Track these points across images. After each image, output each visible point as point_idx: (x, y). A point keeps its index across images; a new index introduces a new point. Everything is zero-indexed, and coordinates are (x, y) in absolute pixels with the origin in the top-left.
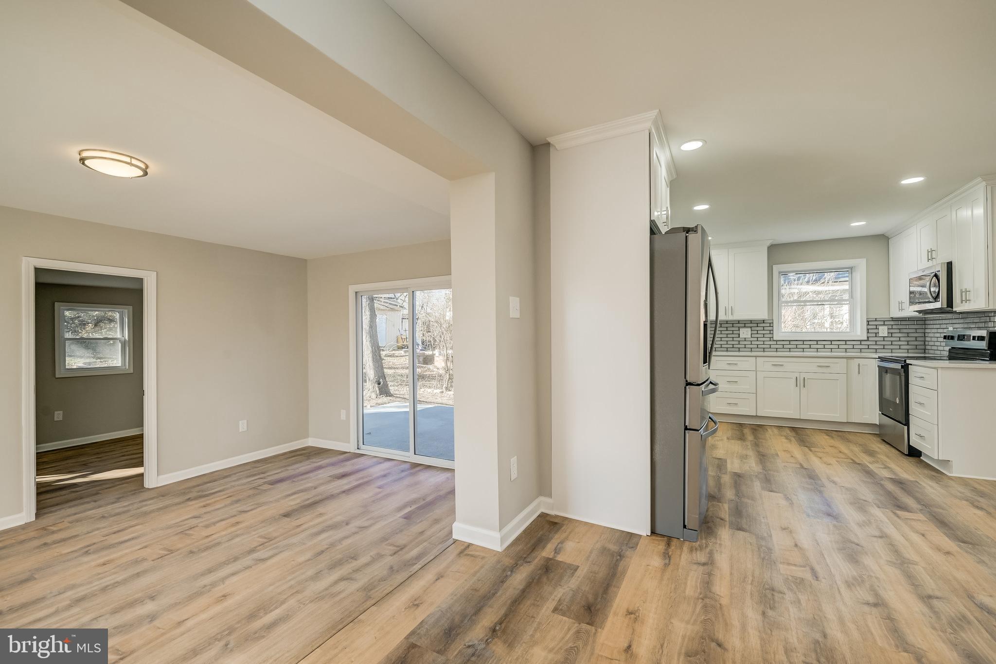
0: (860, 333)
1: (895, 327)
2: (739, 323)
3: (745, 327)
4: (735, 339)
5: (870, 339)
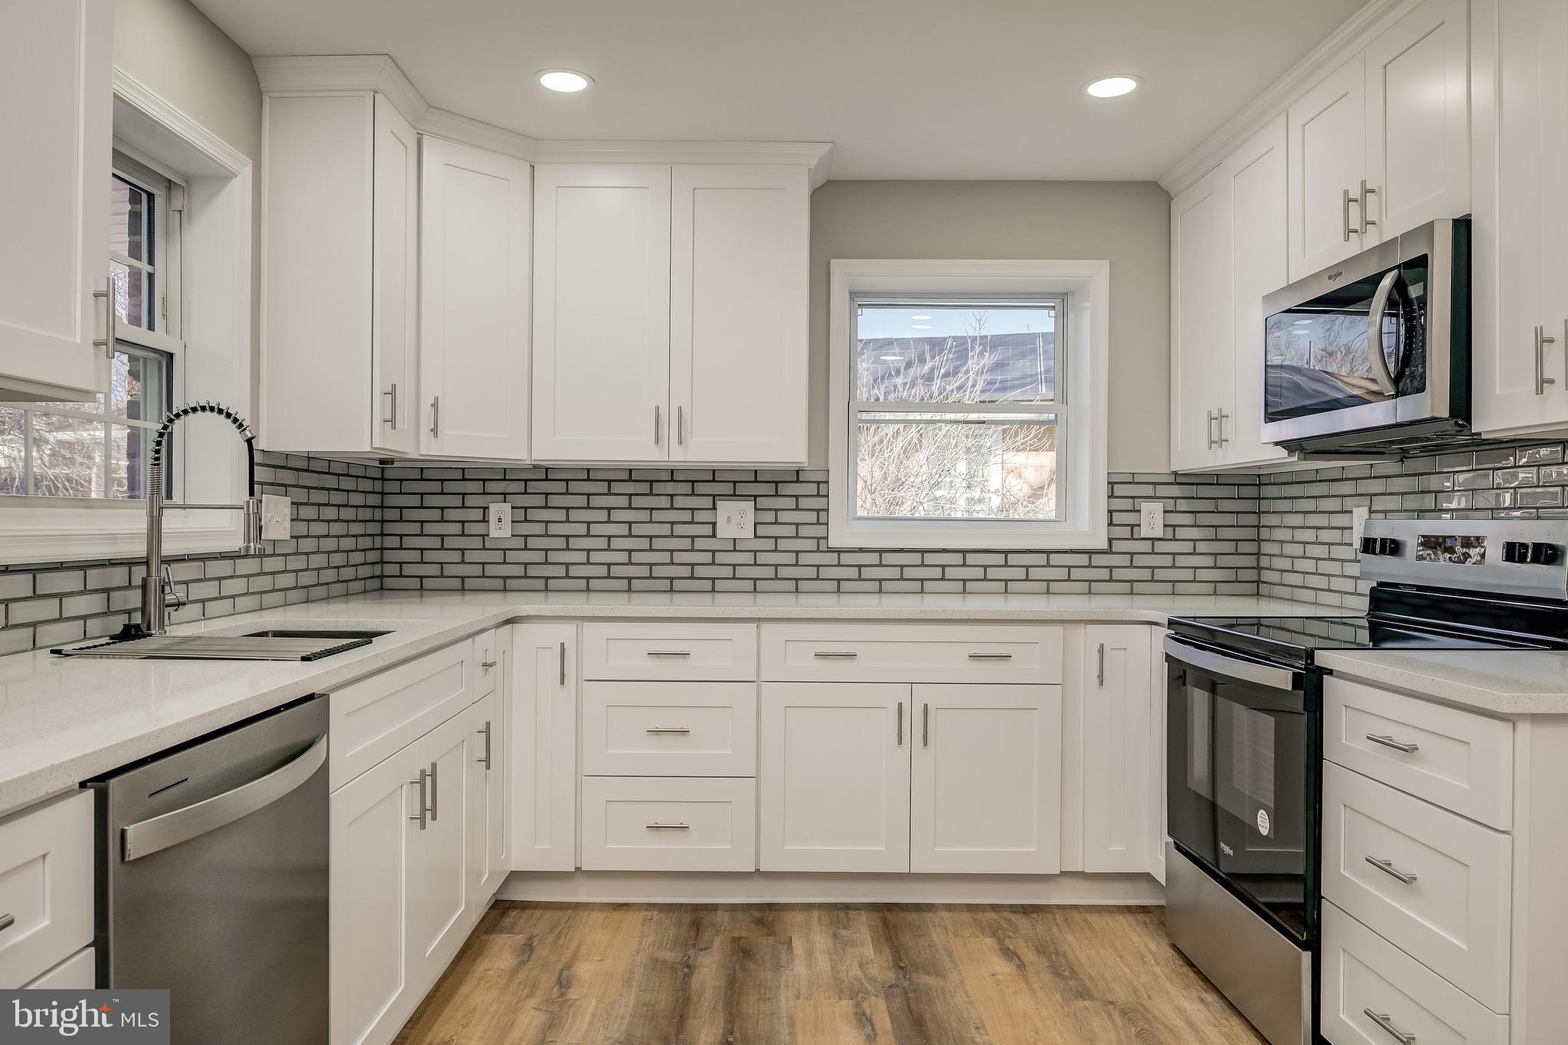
0: (1089, 528)
1: (1182, 505)
2: (714, 480)
3: (735, 495)
4: (700, 544)
5: (1118, 546)
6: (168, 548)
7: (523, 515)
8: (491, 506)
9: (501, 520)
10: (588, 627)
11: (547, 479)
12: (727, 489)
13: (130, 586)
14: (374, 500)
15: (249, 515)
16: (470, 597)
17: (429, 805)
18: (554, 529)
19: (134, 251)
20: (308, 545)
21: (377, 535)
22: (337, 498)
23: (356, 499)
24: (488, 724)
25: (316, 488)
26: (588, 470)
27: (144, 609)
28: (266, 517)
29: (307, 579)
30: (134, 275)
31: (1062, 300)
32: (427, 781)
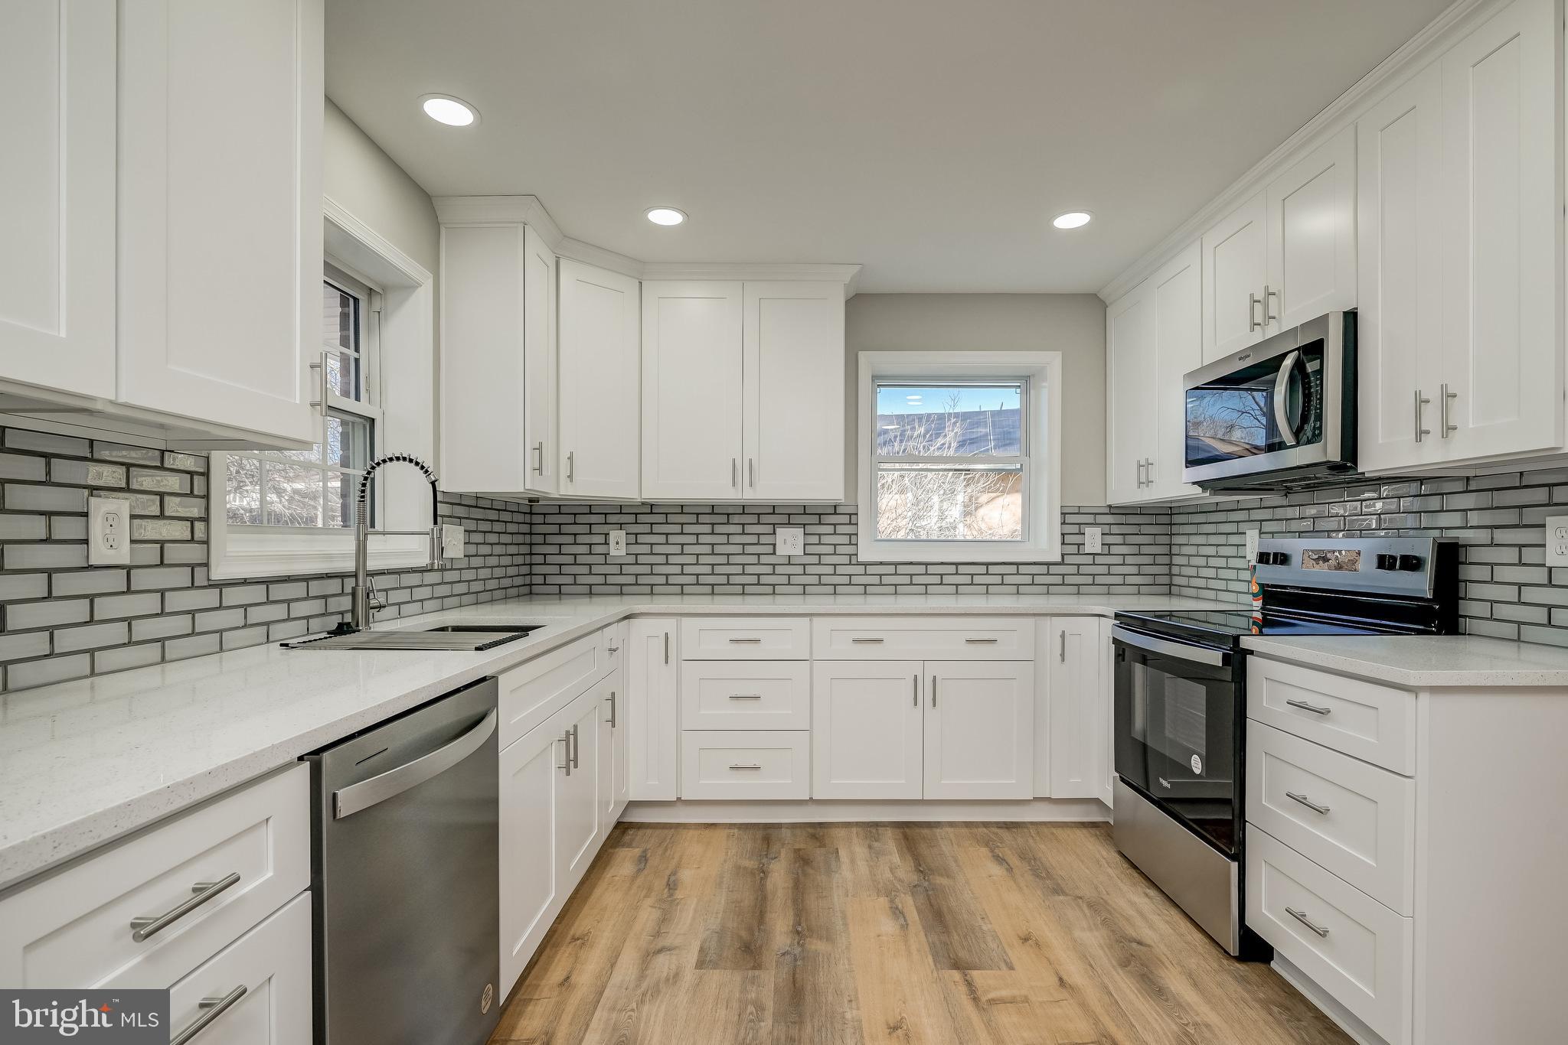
0: (1047, 547)
1: (1115, 529)
2: (774, 513)
3: (789, 523)
4: (764, 559)
5: (1068, 559)
6: (372, 565)
7: (634, 539)
8: (611, 532)
9: (618, 544)
10: (685, 620)
11: (652, 513)
12: (785, 519)
13: (342, 594)
14: (525, 528)
15: (433, 538)
16: (595, 599)
17: (572, 756)
18: (657, 549)
19: (344, 342)
20: (476, 562)
21: (528, 554)
22: (498, 527)
23: (512, 528)
24: (613, 694)
25: (483, 520)
26: (682, 506)
27: (353, 611)
28: (446, 542)
29: (476, 587)
30: (344, 359)
31: (1025, 381)
32: (571, 739)
